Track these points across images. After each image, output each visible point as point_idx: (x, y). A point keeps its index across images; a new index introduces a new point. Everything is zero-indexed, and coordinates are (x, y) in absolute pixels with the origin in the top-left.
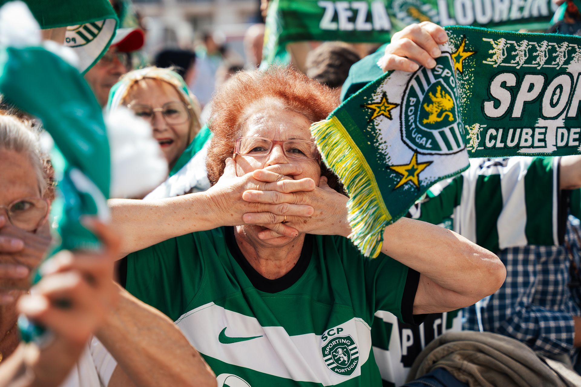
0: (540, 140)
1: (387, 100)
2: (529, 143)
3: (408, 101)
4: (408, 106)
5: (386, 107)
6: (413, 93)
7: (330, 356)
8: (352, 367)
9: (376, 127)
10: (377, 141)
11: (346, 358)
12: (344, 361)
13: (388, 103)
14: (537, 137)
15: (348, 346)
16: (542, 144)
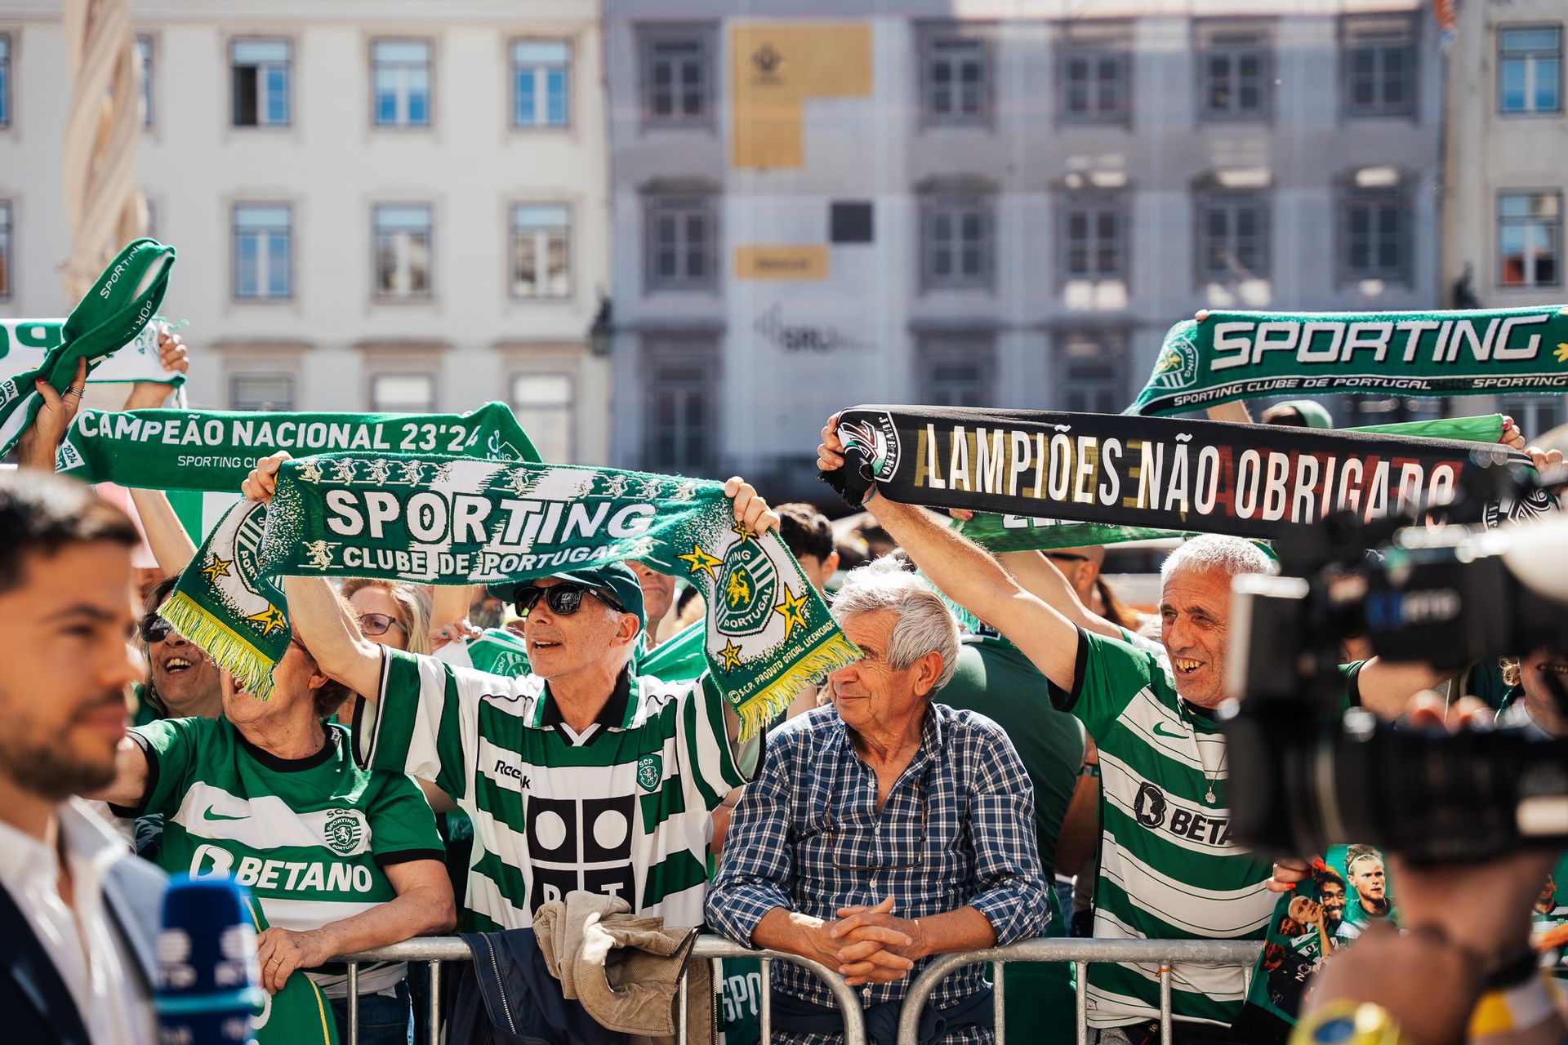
0: (419, 566)
1: (219, 559)
2: (407, 568)
3: (240, 556)
4: (241, 560)
5: (221, 567)
6: (242, 547)
7: (331, 833)
8: (351, 846)
9: (218, 587)
10: (224, 599)
11: (347, 837)
12: (345, 840)
13: (222, 562)
14: (415, 562)
15: (353, 826)
16: (423, 570)
